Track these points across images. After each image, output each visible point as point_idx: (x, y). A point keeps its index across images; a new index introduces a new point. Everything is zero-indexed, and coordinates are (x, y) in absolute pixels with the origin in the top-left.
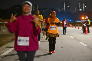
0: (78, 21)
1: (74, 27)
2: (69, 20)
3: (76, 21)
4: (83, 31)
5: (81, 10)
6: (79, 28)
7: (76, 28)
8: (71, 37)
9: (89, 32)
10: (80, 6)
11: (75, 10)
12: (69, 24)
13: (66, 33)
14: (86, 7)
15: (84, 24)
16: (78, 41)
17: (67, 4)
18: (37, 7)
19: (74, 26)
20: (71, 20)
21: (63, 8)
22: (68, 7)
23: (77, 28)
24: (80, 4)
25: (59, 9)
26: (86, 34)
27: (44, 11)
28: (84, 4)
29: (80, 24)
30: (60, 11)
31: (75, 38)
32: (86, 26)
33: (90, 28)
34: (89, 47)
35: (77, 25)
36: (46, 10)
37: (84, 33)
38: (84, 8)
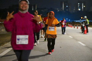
0: (76, 21)
1: (73, 27)
2: (68, 19)
3: (75, 21)
4: (81, 31)
5: (80, 10)
6: (77, 28)
7: (74, 28)
8: (70, 36)
9: (87, 32)
10: (79, 6)
11: (74, 10)
12: (67, 24)
13: (65, 33)
14: (84, 6)
15: (83, 24)
16: (77, 40)
17: (66, 4)
18: (36, 6)
19: (73, 25)
20: (69, 20)
21: (62, 8)
22: (67, 6)
23: (76, 27)
24: (79, 4)
25: (58, 9)
26: (84, 33)
27: (42, 10)
28: (83, 4)
29: (78, 24)
30: (59, 11)
31: (74, 38)
32: (84, 26)
33: (89, 28)
34: (88, 47)
35: (76, 25)
36: (45, 10)
37: (83, 32)
38: (83, 7)
